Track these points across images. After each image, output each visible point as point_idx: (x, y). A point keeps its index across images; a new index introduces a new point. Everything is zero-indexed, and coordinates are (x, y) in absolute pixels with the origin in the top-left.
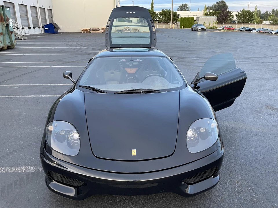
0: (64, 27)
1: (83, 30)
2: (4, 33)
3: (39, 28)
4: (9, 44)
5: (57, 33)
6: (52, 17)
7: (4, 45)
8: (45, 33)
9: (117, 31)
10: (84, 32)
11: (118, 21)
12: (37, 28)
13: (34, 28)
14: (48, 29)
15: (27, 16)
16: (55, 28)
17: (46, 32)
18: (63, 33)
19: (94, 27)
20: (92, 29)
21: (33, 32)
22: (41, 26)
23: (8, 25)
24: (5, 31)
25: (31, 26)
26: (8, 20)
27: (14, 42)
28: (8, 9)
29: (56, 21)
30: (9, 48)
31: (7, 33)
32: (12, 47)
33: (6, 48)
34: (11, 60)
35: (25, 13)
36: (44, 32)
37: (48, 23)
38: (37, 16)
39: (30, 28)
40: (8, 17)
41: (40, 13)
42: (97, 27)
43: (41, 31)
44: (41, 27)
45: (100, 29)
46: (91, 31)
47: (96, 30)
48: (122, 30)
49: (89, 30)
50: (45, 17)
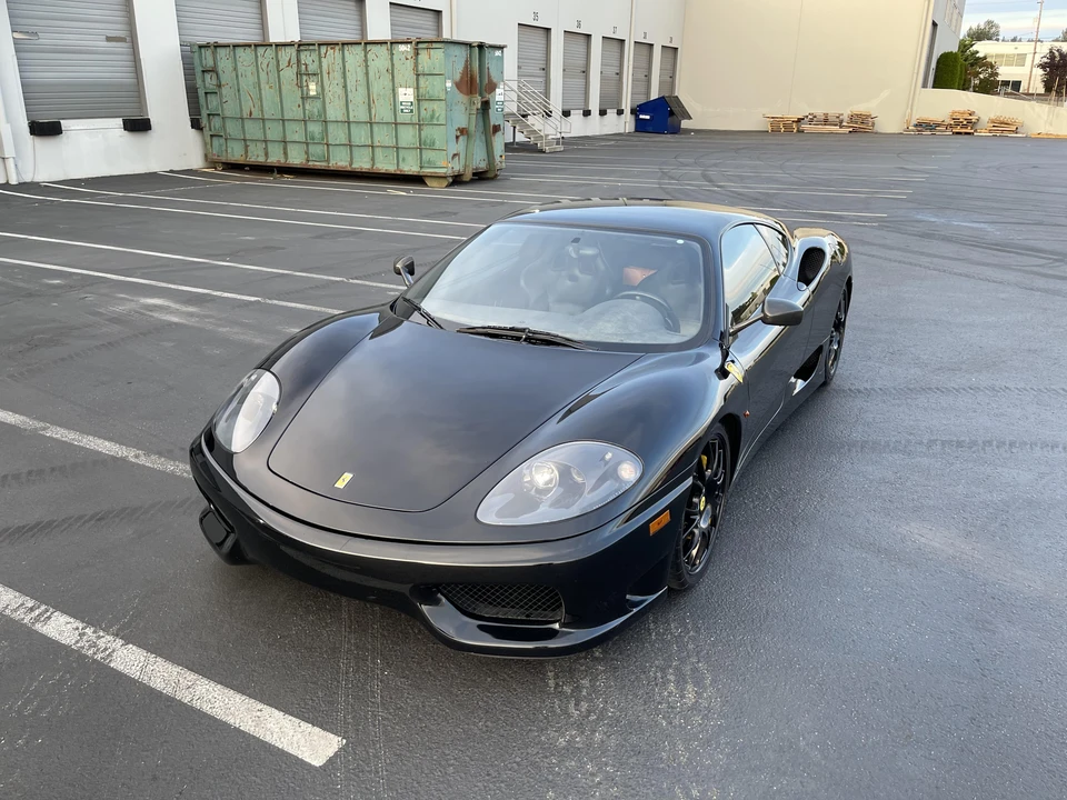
0: (703, 110)
1: (775, 122)
2: (472, 128)
3: (620, 112)
4: (483, 166)
5: (676, 130)
6: (673, 77)
8: (636, 130)
9: (916, 126)
10: (775, 131)
11: (934, 87)
12: (611, 113)
13: (603, 113)
14: (648, 117)
15: (586, 72)
16: (672, 113)
17: (641, 127)
18: (698, 132)
19: (819, 112)
20: (811, 121)
21: (596, 126)
22: (627, 105)
23: (486, 105)
24: (473, 124)
25: (594, 106)
26: (492, 87)
27: (498, 159)
28: (498, 53)
29: (684, 94)
30: (480, 177)
31: (481, 129)
32: (490, 175)
33: (468, 176)
34: (455, 214)
35: (582, 62)
36: (633, 130)
37: (654, 95)
38: (620, 74)
39: (587, 113)
40: (495, 80)
41: (631, 63)
42: (832, 112)
43: (626, 124)
44: (627, 111)
45: (845, 118)
46: (805, 127)
47: (826, 121)
48: (939, 125)
49: (799, 120)
50: (648, 77)
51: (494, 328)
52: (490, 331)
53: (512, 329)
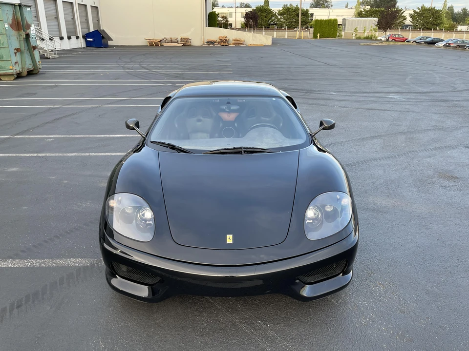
0: (118, 37)
1: (151, 41)
2: (23, 48)
3: (78, 38)
4: (31, 67)
5: (107, 46)
6: (98, 20)
7: (22, 68)
8: (87, 46)
9: (207, 43)
10: (151, 46)
11: (209, 27)
12: (73, 38)
13: (69, 38)
14: (92, 40)
15: (57, 18)
16: (103, 38)
17: (89, 44)
18: (117, 46)
19: (168, 37)
20: (165, 41)
21: (67, 45)
22: (80, 34)
23: (28, 36)
25: (65, 35)
26: (29, 27)
27: (38, 63)
28: (28, 9)
29: (104, 27)
30: (31, 73)
31: (27, 48)
32: (34, 72)
33: (25, 73)
34: (35, 94)
35: (54, 13)
36: (85, 46)
37: (92, 30)
38: (73, 19)
39: (62, 38)
40: (29, 23)
41: (78, 13)
42: (174, 37)
43: (81, 43)
44: (81, 37)
45: (179, 39)
46: (164, 44)
47: (171, 41)
48: (215, 42)
49: (161, 41)
50: (87, 20)
51: (225, 149)
52: (222, 151)
53: (234, 148)
